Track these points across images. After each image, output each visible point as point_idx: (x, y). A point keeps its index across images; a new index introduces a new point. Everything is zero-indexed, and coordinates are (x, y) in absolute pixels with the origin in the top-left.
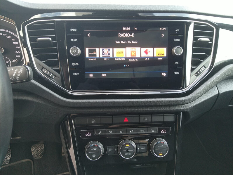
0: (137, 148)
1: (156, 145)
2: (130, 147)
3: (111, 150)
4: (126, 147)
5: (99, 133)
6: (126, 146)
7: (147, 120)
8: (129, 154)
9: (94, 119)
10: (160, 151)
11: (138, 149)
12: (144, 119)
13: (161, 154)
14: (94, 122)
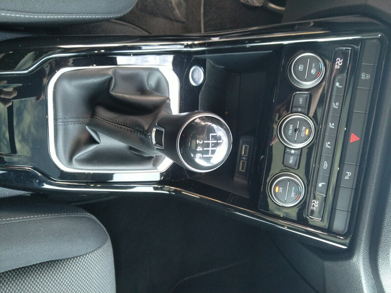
0: (294, 149)
1: (296, 185)
2: (303, 135)
3: (301, 101)
4: (304, 128)
5: (337, 84)
6: (306, 129)
7: (346, 178)
8: (290, 132)
9: (368, 77)
10: (284, 190)
11: (293, 152)
12: (349, 174)
13: (279, 190)
14: (363, 76)
